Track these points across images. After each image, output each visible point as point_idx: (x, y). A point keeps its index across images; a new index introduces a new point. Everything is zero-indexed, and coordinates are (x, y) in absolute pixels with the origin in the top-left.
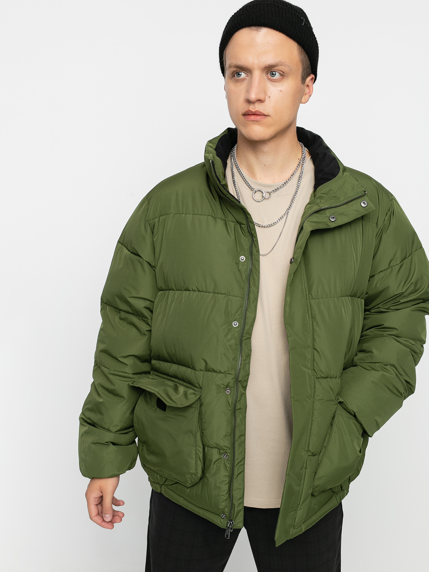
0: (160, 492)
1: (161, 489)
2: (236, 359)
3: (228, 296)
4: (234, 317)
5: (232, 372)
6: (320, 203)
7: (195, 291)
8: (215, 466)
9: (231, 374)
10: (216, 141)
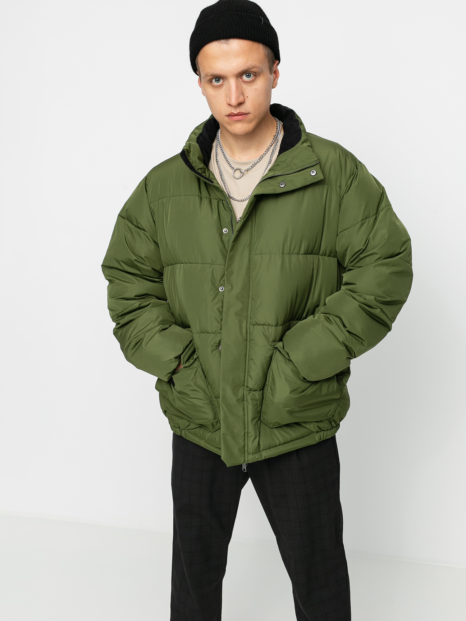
0: (180, 435)
1: (181, 433)
3: (213, 265)
10: (202, 127)
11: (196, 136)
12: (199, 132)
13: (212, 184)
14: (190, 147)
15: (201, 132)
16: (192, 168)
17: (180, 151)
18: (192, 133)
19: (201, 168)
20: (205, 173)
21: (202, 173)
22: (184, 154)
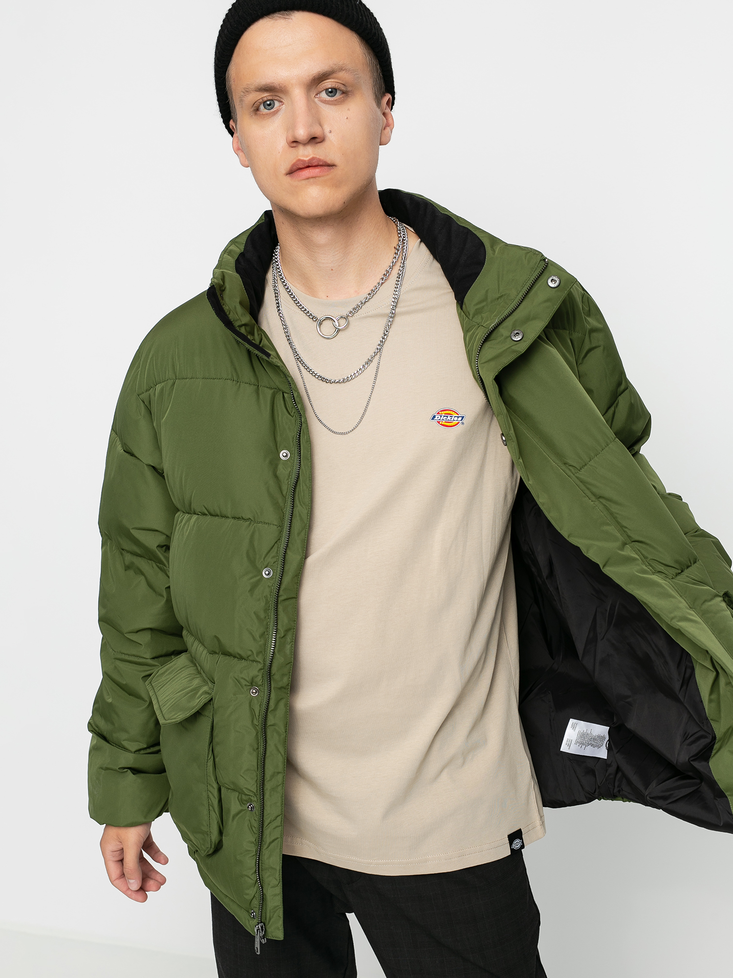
2: (267, 635)
3: (255, 525)
4: (264, 560)
5: (260, 659)
6: (482, 320)
7: (206, 515)
8: (235, 822)
9: (258, 662)
10: (244, 240)
11: (233, 258)
12: (238, 250)
13: (267, 359)
14: (223, 279)
15: (243, 250)
16: (228, 323)
17: (206, 287)
18: (225, 251)
19: (245, 325)
20: (253, 334)
21: (248, 335)
22: (214, 294)
